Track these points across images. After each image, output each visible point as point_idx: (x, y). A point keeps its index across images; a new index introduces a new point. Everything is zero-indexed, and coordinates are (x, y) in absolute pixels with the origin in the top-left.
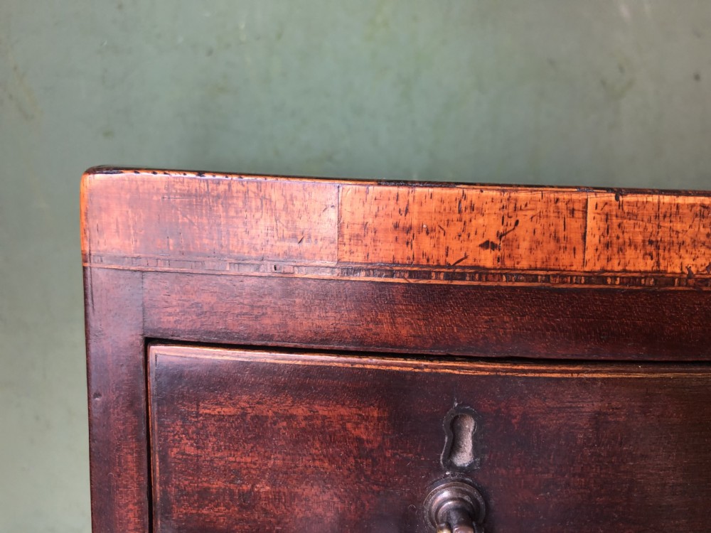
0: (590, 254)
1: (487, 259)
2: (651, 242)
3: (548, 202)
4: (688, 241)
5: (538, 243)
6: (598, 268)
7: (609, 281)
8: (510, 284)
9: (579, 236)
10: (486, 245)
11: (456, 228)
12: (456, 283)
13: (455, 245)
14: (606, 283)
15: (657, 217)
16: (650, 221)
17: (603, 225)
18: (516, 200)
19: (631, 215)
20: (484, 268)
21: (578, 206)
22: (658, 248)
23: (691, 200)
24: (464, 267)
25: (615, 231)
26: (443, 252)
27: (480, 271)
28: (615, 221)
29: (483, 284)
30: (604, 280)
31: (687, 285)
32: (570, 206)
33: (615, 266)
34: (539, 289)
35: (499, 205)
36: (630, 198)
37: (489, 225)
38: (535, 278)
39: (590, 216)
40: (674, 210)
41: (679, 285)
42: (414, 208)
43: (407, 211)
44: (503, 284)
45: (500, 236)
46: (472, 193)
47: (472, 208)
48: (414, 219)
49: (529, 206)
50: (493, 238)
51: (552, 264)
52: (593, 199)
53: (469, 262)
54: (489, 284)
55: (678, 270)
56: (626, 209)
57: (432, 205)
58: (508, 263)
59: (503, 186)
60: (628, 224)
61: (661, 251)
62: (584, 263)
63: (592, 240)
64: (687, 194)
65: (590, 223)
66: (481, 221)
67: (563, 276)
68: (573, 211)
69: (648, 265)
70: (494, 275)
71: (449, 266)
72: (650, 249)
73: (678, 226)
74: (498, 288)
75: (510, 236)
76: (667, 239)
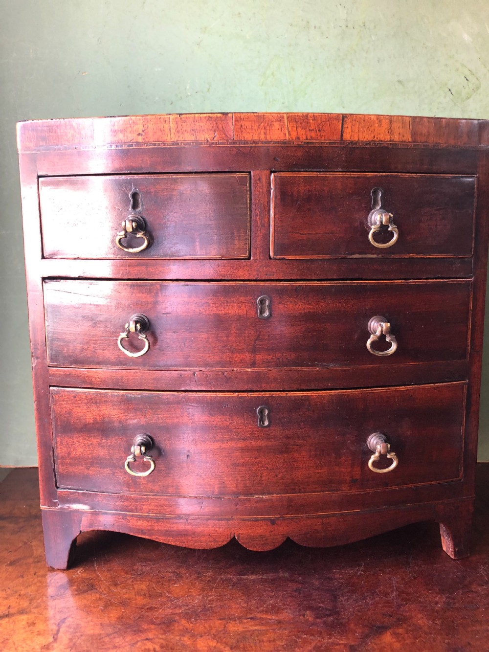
0: (172, 135)
1: (140, 139)
2: (193, 130)
3: (157, 119)
4: (206, 129)
5: (155, 132)
6: (175, 140)
7: (180, 144)
8: (147, 147)
9: (169, 130)
10: (139, 134)
11: (130, 129)
12: (131, 148)
13: (129, 135)
14: (179, 145)
15: (194, 121)
16: (191, 123)
17: (176, 125)
18: (147, 119)
19: (185, 122)
20: (139, 142)
21: (167, 120)
22: (195, 132)
23: (205, 115)
24: (132, 142)
25: (180, 127)
26: (126, 138)
27: (138, 143)
28: (180, 124)
29: (139, 147)
30: (178, 144)
31: (207, 144)
32: (165, 120)
33: (181, 139)
34: (156, 148)
35: (142, 121)
36: (184, 116)
37: (140, 128)
38: (155, 145)
39: (171, 123)
40: (200, 119)
41: (204, 144)
42: (116, 124)
43: (114, 125)
44: (145, 147)
45: (143, 131)
46: (133, 118)
47: (134, 123)
48: (116, 128)
49: (152, 121)
50: (141, 132)
51: (160, 139)
52: (172, 117)
53: (134, 141)
54: (141, 147)
55: (203, 139)
56: (183, 119)
57: (121, 123)
58: (147, 140)
59: (143, 116)
60: (184, 124)
61: (197, 133)
62: (171, 139)
63: (173, 131)
64: (204, 113)
65: (171, 125)
66: (137, 127)
67: (164, 143)
68: (165, 121)
69: (193, 138)
70: (142, 144)
71: (128, 142)
72: (193, 132)
73: (202, 124)
74: (144, 148)
75: (146, 131)
76: (198, 129)
